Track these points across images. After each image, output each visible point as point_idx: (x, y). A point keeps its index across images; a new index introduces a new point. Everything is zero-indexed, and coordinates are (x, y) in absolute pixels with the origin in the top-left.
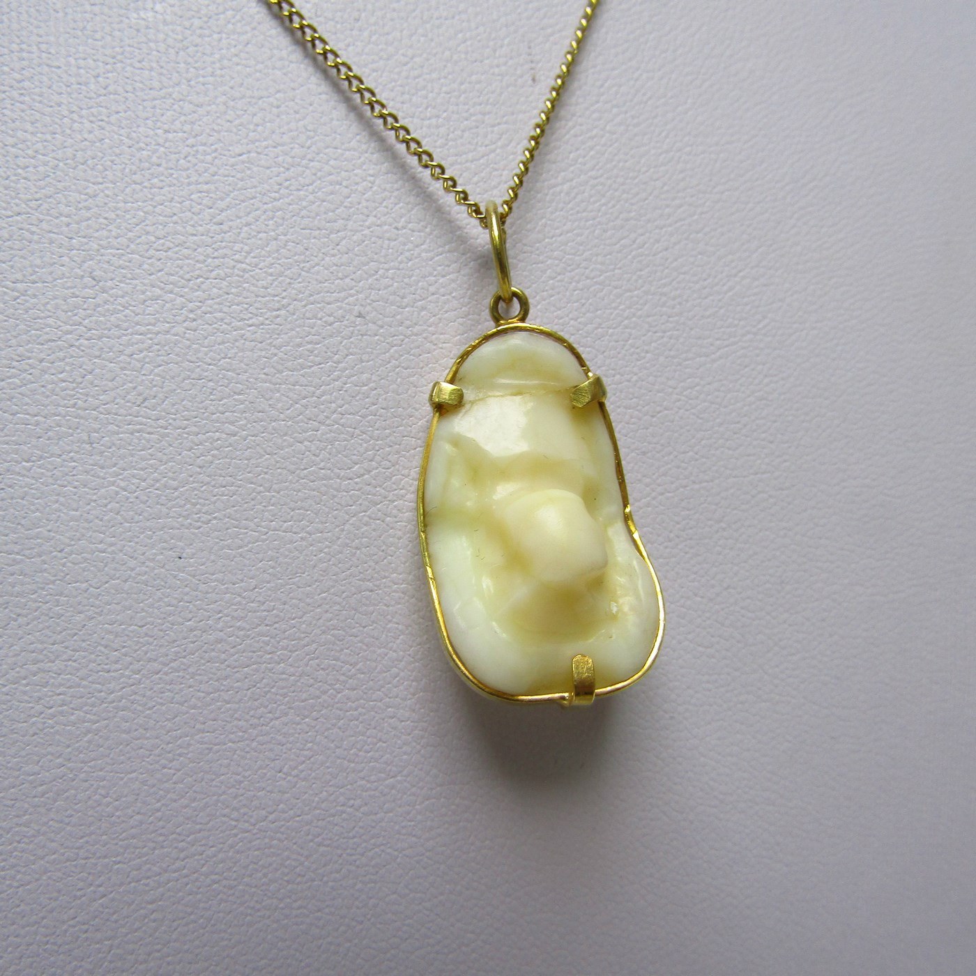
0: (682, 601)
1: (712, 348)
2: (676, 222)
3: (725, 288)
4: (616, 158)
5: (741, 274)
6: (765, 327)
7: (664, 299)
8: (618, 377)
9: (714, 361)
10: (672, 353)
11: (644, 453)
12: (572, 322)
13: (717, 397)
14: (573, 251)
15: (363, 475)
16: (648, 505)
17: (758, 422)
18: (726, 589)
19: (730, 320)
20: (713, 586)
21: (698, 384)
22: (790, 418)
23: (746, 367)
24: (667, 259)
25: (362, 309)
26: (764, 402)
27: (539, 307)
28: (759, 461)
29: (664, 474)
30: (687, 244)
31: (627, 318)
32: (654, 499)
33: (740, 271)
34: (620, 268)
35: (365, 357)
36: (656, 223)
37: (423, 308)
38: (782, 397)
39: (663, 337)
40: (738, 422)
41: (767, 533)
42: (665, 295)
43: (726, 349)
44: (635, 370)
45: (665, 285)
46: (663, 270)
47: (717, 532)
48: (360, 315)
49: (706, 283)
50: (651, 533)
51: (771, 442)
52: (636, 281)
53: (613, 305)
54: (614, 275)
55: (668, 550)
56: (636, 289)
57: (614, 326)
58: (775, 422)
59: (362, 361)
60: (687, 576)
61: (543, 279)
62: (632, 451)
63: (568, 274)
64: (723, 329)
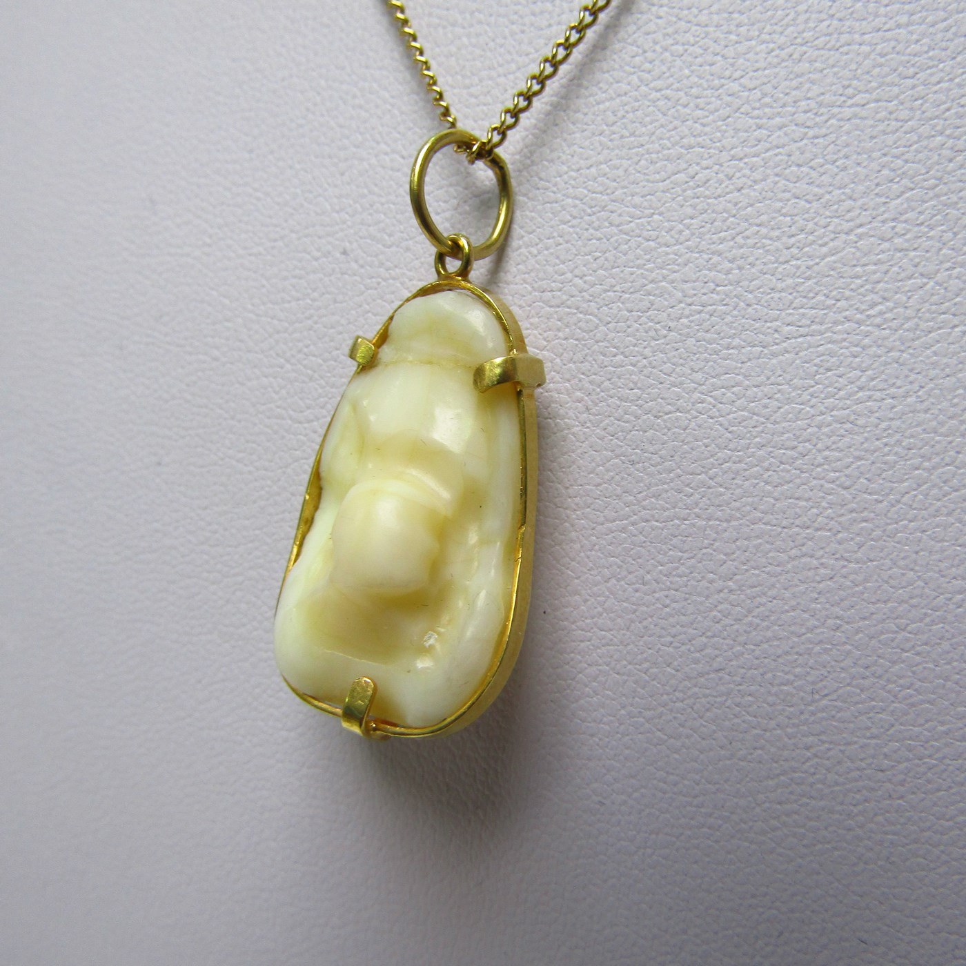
0: (646, 665)
1: (776, 335)
2: (767, 151)
3: (825, 250)
4: (699, 60)
5: (860, 230)
6: (881, 313)
7: (716, 259)
8: (620, 357)
9: (774, 355)
10: (708, 336)
11: (633, 463)
12: (578, 281)
13: (765, 407)
14: (600, 189)
15: (312, 421)
16: (623, 530)
17: (827, 453)
18: (718, 671)
19: (820, 298)
20: (696, 661)
21: (738, 384)
22: (891, 458)
23: (829, 370)
24: (736, 204)
25: (347, 244)
26: (848, 426)
27: (539, 257)
28: (815, 510)
29: (657, 496)
30: (776, 183)
31: (652, 281)
32: (633, 524)
33: (861, 226)
34: (660, 214)
35: (340, 297)
36: (732, 152)
37: (408, 249)
38: (884, 425)
39: (700, 312)
40: (793, 448)
41: (805, 615)
42: (720, 255)
43: (800, 340)
44: (647, 352)
45: (723, 240)
46: (727, 218)
47: (721, 591)
48: (345, 253)
49: (793, 240)
50: (620, 567)
51: (846, 488)
52: (680, 232)
53: (639, 262)
54: (649, 223)
55: (638, 594)
56: (678, 242)
57: (632, 290)
58: (860, 458)
59: (335, 301)
60: (660, 637)
61: (553, 223)
62: (617, 456)
63: (586, 218)
64: (801, 311)
